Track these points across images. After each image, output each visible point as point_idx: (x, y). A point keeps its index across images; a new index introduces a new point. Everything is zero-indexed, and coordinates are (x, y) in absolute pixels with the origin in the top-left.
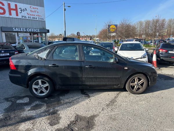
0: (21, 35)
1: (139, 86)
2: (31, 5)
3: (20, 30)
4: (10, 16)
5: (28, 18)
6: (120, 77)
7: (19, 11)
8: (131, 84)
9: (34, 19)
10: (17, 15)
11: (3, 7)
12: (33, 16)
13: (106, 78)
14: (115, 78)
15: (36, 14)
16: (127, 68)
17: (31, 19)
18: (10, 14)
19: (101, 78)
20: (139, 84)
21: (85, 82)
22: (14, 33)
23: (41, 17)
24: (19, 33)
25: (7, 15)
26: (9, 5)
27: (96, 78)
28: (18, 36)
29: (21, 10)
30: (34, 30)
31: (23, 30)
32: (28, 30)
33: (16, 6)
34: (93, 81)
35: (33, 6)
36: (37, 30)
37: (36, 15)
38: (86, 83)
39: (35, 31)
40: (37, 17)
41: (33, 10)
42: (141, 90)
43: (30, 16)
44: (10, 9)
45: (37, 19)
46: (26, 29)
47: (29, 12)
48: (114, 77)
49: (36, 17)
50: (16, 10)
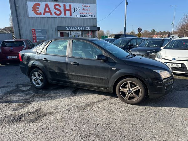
0: (73, 33)
1: (132, 93)
2: (84, 3)
3: (72, 28)
4: (65, 17)
5: (80, 17)
6: (106, 78)
7: (73, 10)
8: (122, 90)
9: (86, 17)
10: (71, 15)
11: (59, 8)
12: (85, 15)
13: (91, 78)
14: (101, 79)
15: (88, 11)
16: (115, 69)
17: (83, 17)
18: (65, 14)
19: (85, 77)
20: (132, 92)
21: (71, 79)
22: (67, 32)
23: (92, 15)
24: (72, 32)
25: (63, 15)
26: (64, 6)
27: (81, 76)
28: (71, 34)
29: (75, 10)
30: (84, 28)
31: (75, 29)
32: (79, 28)
33: (70, 6)
34: (79, 79)
35: (86, 5)
36: (87, 28)
37: (87, 13)
38: (73, 81)
39: (86, 29)
40: (89, 15)
41: (85, 8)
42: (135, 100)
43: (82, 15)
44: (65, 10)
45: (89, 17)
46: (77, 28)
47: (81, 10)
48: (99, 77)
49: (87, 15)
50: (70, 10)
